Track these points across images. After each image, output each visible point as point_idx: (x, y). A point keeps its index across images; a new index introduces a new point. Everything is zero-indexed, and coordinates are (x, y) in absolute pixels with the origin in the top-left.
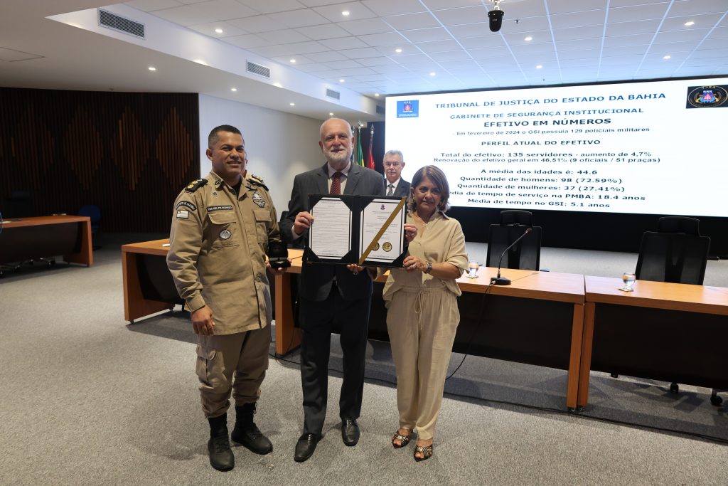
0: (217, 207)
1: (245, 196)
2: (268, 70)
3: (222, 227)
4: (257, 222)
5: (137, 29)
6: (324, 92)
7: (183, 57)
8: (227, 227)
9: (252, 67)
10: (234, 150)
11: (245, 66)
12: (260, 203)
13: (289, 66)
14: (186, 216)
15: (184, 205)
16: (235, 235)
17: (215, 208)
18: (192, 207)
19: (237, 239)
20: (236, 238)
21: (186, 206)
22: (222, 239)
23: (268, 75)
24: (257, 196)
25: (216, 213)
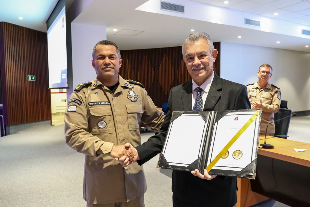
0: (97, 102)
1: (119, 93)
2: (259, 22)
3: (99, 119)
4: (128, 113)
5: (180, 9)
6: (300, 32)
7: (205, 20)
8: (103, 118)
9: (248, 22)
10: (107, 58)
11: (243, 21)
12: (132, 99)
13: (274, 18)
14: (74, 110)
15: (73, 102)
16: (110, 125)
17: (95, 103)
18: (79, 102)
19: (110, 129)
20: (110, 127)
21: (74, 102)
22: (99, 128)
23: (259, 25)
24: (132, 93)
25: (95, 107)
